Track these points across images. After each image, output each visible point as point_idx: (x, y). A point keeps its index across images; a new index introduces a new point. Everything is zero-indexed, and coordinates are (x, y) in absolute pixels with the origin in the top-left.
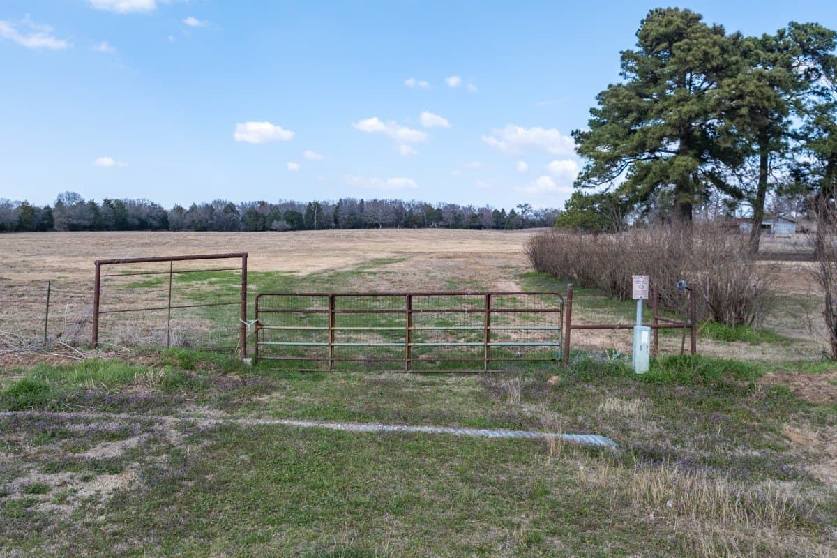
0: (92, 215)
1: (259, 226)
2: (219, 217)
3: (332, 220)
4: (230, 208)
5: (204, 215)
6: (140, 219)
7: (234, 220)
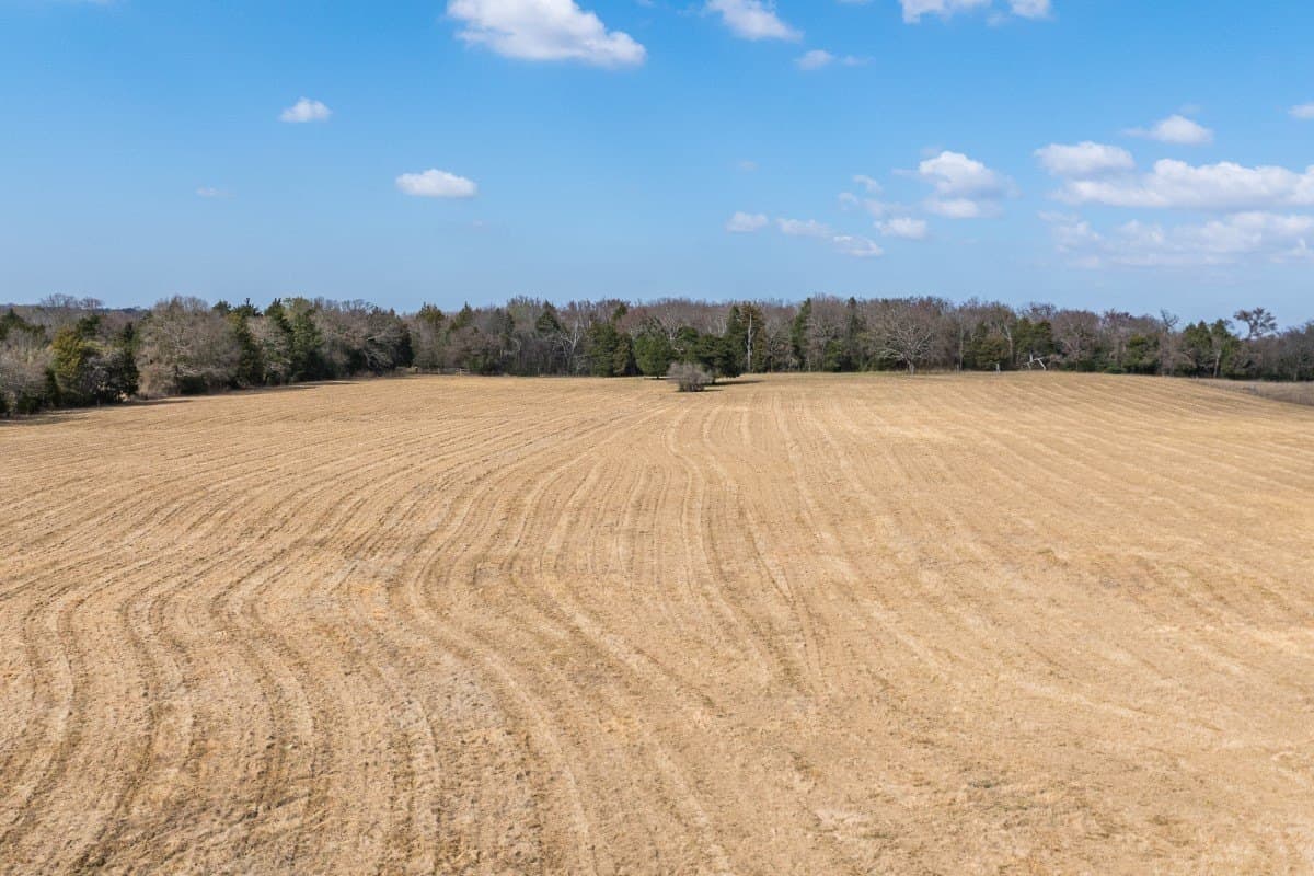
0: (237, 353)
1: (617, 364)
2: (526, 342)
3: (790, 349)
4: (549, 317)
5: (490, 337)
6: (347, 351)
7: (561, 349)
